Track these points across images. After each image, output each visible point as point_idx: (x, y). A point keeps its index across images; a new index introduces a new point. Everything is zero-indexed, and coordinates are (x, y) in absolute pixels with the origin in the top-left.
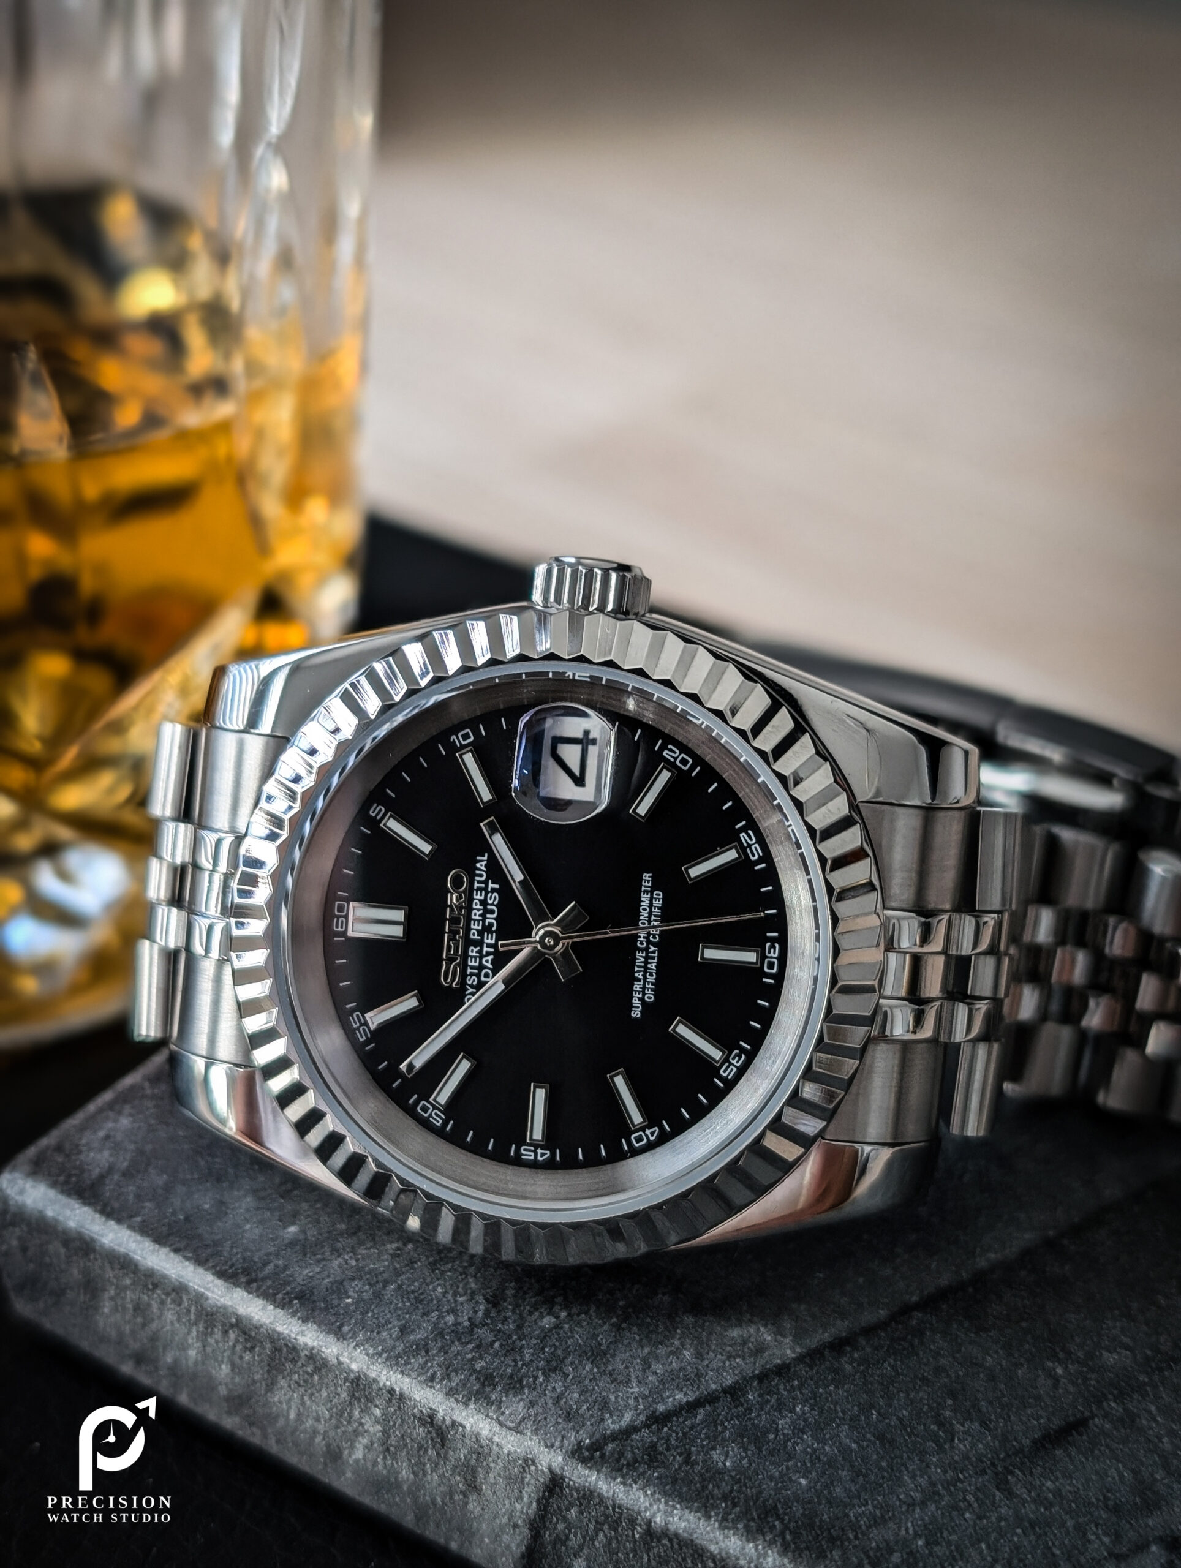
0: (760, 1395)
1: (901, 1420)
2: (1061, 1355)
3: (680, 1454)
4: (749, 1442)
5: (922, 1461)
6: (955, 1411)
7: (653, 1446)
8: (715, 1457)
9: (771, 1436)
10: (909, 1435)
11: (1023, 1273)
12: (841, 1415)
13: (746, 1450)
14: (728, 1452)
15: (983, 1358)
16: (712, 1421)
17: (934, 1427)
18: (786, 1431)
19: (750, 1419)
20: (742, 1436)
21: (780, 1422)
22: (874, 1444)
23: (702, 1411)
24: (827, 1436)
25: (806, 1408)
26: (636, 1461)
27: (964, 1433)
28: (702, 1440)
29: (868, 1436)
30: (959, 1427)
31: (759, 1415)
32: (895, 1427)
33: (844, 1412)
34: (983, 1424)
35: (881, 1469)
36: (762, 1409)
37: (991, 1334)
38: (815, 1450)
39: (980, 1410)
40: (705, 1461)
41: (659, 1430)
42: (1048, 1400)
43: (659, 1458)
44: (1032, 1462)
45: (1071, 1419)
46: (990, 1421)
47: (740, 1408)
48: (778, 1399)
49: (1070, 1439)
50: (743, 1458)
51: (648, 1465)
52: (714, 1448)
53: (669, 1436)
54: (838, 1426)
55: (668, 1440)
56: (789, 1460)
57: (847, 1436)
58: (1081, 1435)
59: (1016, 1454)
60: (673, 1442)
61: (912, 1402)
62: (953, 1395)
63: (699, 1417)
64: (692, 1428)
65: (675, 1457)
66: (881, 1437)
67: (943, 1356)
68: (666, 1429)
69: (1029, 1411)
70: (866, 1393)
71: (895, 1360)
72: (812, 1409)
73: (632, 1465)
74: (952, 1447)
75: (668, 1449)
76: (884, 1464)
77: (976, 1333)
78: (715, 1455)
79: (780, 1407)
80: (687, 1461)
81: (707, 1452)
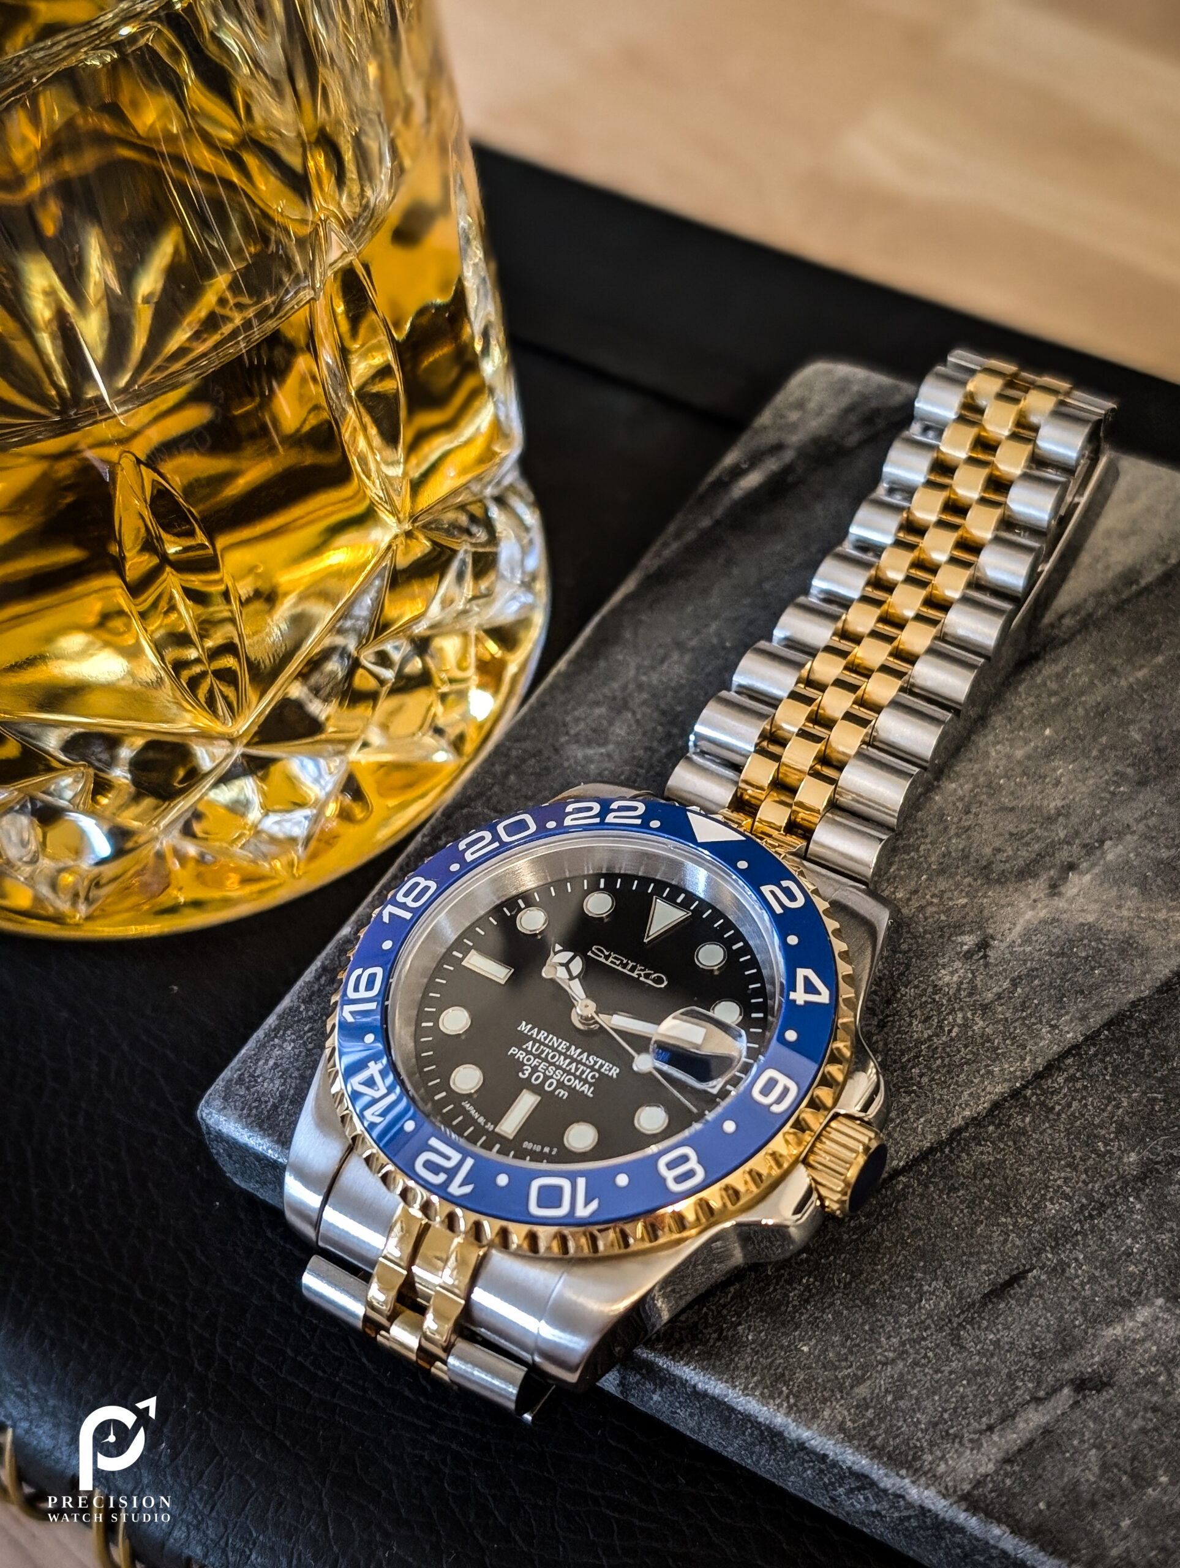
0: (777, 1270)
1: (882, 1283)
2: (1014, 1210)
3: (715, 1332)
4: (766, 1316)
5: (896, 1322)
6: (925, 1273)
7: (696, 1324)
8: (741, 1332)
9: (783, 1308)
10: (888, 1299)
11: (991, 1128)
12: (836, 1283)
13: (765, 1322)
14: (750, 1327)
15: (952, 1219)
16: (740, 1296)
17: (907, 1289)
18: (796, 1303)
19: (770, 1294)
20: (762, 1310)
21: (792, 1294)
22: (860, 1307)
23: (732, 1289)
24: (826, 1305)
25: (811, 1280)
26: (682, 1341)
27: (933, 1293)
28: (732, 1316)
29: (857, 1302)
30: (926, 1288)
31: (775, 1290)
32: (878, 1291)
33: (839, 1281)
34: (947, 1281)
35: (866, 1332)
36: (777, 1284)
37: (961, 1192)
38: (817, 1318)
39: (944, 1271)
40: (733, 1336)
41: (700, 1310)
42: (998, 1256)
43: (700, 1336)
44: (979, 1316)
45: (1015, 1272)
46: (951, 1278)
47: (762, 1284)
48: (789, 1274)
49: (1012, 1292)
50: (761, 1331)
51: (692, 1345)
52: (740, 1324)
53: (706, 1314)
54: (834, 1294)
55: (706, 1319)
56: (795, 1330)
57: (841, 1304)
58: (1021, 1287)
59: (968, 1310)
60: (710, 1321)
61: (892, 1266)
62: (923, 1257)
63: (730, 1296)
64: (724, 1306)
65: (710, 1334)
66: (866, 1301)
67: (920, 1219)
68: (705, 1309)
69: (984, 1267)
70: (857, 1261)
71: (883, 1227)
72: (816, 1280)
73: (679, 1344)
74: (920, 1308)
75: (706, 1328)
76: (867, 1328)
77: (948, 1194)
78: (740, 1328)
79: (789, 1282)
80: (719, 1339)
81: (735, 1329)
